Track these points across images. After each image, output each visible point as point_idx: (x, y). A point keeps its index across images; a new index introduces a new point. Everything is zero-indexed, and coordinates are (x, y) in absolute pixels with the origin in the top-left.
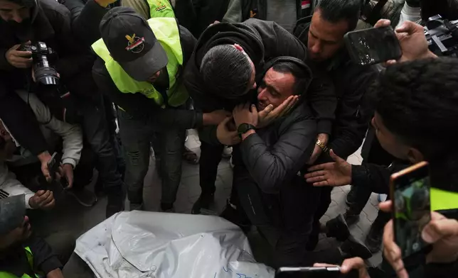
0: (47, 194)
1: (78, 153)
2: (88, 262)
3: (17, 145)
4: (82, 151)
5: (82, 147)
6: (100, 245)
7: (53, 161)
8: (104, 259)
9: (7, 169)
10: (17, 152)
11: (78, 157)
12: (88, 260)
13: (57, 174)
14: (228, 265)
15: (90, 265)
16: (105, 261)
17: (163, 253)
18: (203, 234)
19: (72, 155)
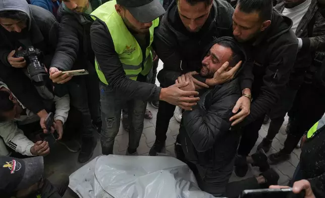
0: (44, 144)
1: (66, 113)
2: (78, 194)
3: (23, 108)
4: (69, 112)
5: (69, 109)
6: (86, 180)
7: (49, 119)
8: (90, 191)
9: (17, 127)
10: (23, 113)
11: (66, 116)
12: (78, 192)
13: (52, 128)
14: (182, 194)
15: (79, 196)
16: (90, 193)
17: (133, 185)
18: (162, 171)
19: (62, 114)
